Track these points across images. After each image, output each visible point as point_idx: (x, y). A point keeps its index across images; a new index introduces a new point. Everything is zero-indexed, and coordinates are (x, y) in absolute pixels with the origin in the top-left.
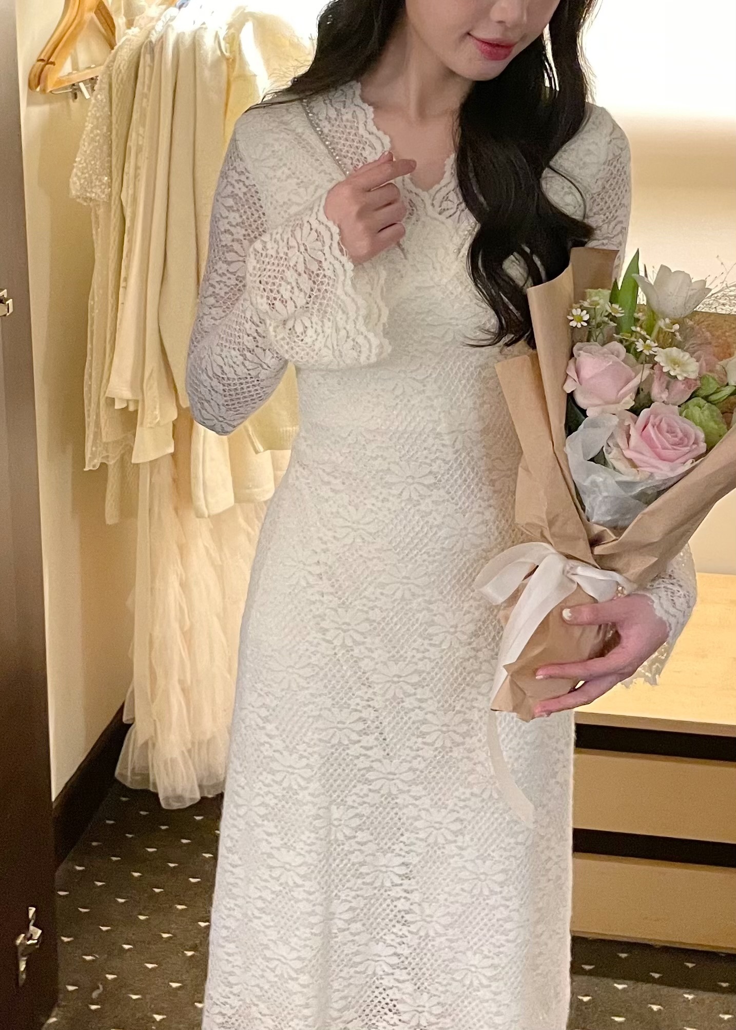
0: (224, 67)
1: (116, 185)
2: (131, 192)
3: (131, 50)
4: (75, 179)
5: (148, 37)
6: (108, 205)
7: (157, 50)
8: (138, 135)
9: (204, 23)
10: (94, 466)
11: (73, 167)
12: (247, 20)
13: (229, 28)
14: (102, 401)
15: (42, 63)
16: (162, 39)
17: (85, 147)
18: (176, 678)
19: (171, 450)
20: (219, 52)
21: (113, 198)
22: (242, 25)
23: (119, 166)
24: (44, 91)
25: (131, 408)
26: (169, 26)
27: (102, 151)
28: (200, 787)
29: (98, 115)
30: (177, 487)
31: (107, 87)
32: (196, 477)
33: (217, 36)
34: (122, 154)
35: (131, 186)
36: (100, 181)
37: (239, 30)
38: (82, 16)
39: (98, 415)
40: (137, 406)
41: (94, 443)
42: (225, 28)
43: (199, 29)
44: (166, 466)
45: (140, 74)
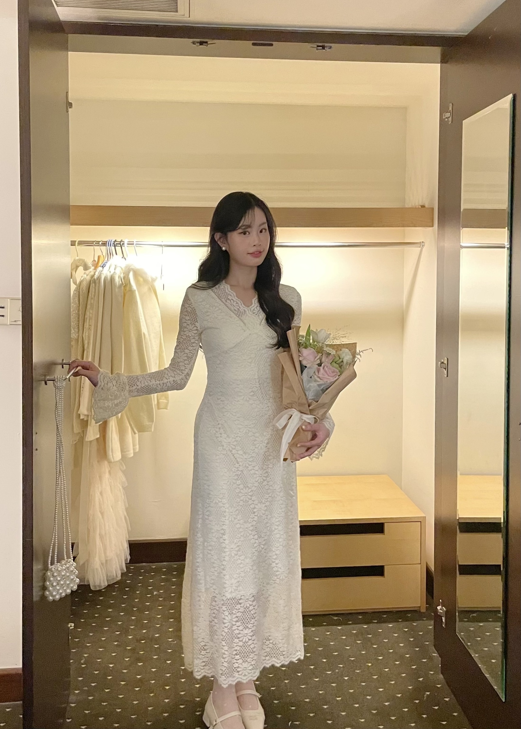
0: (123, 288)
1: (81, 332)
2: (87, 334)
3: (86, 282)
5: (92, 278)
6: (77, 340)
7: (97, 281)
8: (90, 313)
12: (130, 271)
16: (99, 278)
19: (98, 436)
20: (121, 282)
21: (80, 337)
22: (129, 272)
23: (82, 325)
26: (101, 274)
27: (75, 320)
29: (74, 306)
30: (100, 452)
31: (78, 296)
32: (109, 446)
33: (119, 277)
34: (83, 320)
35: (87, 332)
36: (74, 331)
37: (128, 275)
40: (88, 419)
42: (122, 274)
43: (113, 274)
44: (95, 443)
45: (91, 291)
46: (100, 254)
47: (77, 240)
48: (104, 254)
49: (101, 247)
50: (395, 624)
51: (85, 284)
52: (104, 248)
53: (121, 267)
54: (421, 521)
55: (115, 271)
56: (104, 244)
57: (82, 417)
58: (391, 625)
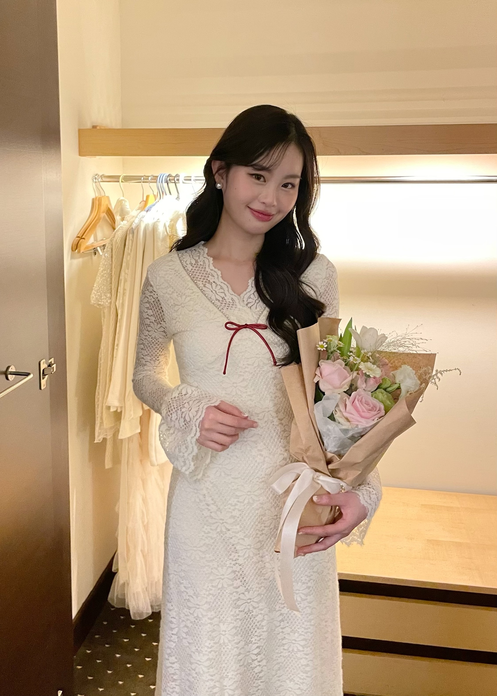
1: (113, 298)
2: (121, 301)
3: (122, 232)
4: (93, 295)
5: (131, 226)
6: (110, 308)
7: (135, 231)
8: (126, 273)
9: (158, 219)
10: (99, 440)
11: (92, 289)
12: (180, 217)
13: (171, 221)
14: (104, 407)
15: (79, 239)
16: (138, 227)
17: (99, 280)
18: (139, 550)
19: (139, 431)
20: (166, 233)
21: (112, 304)
23: (116, 289)
24: (79, 252)
25: (119, 411)
26: (141, 220)
27: (107, 281)
28: (152, 606)
29: (105, 263)
30: (142, 450)
31: (110, 249)
32: (151, 445)
33: (165, 225)
34: (117, 283)
35: (121, 299)
36: (106, 296)
37: (176, 222)
38: (99, 215)
39: (102, 413)
40: (122, 410)
41: (100, 428)
43: (157, 221)
45: (127, 243)
46: (150, 193)
47: (122, 174)
48: (155, 193)
49: (151, 184)
51: (119, 234)
52: (154, 185)
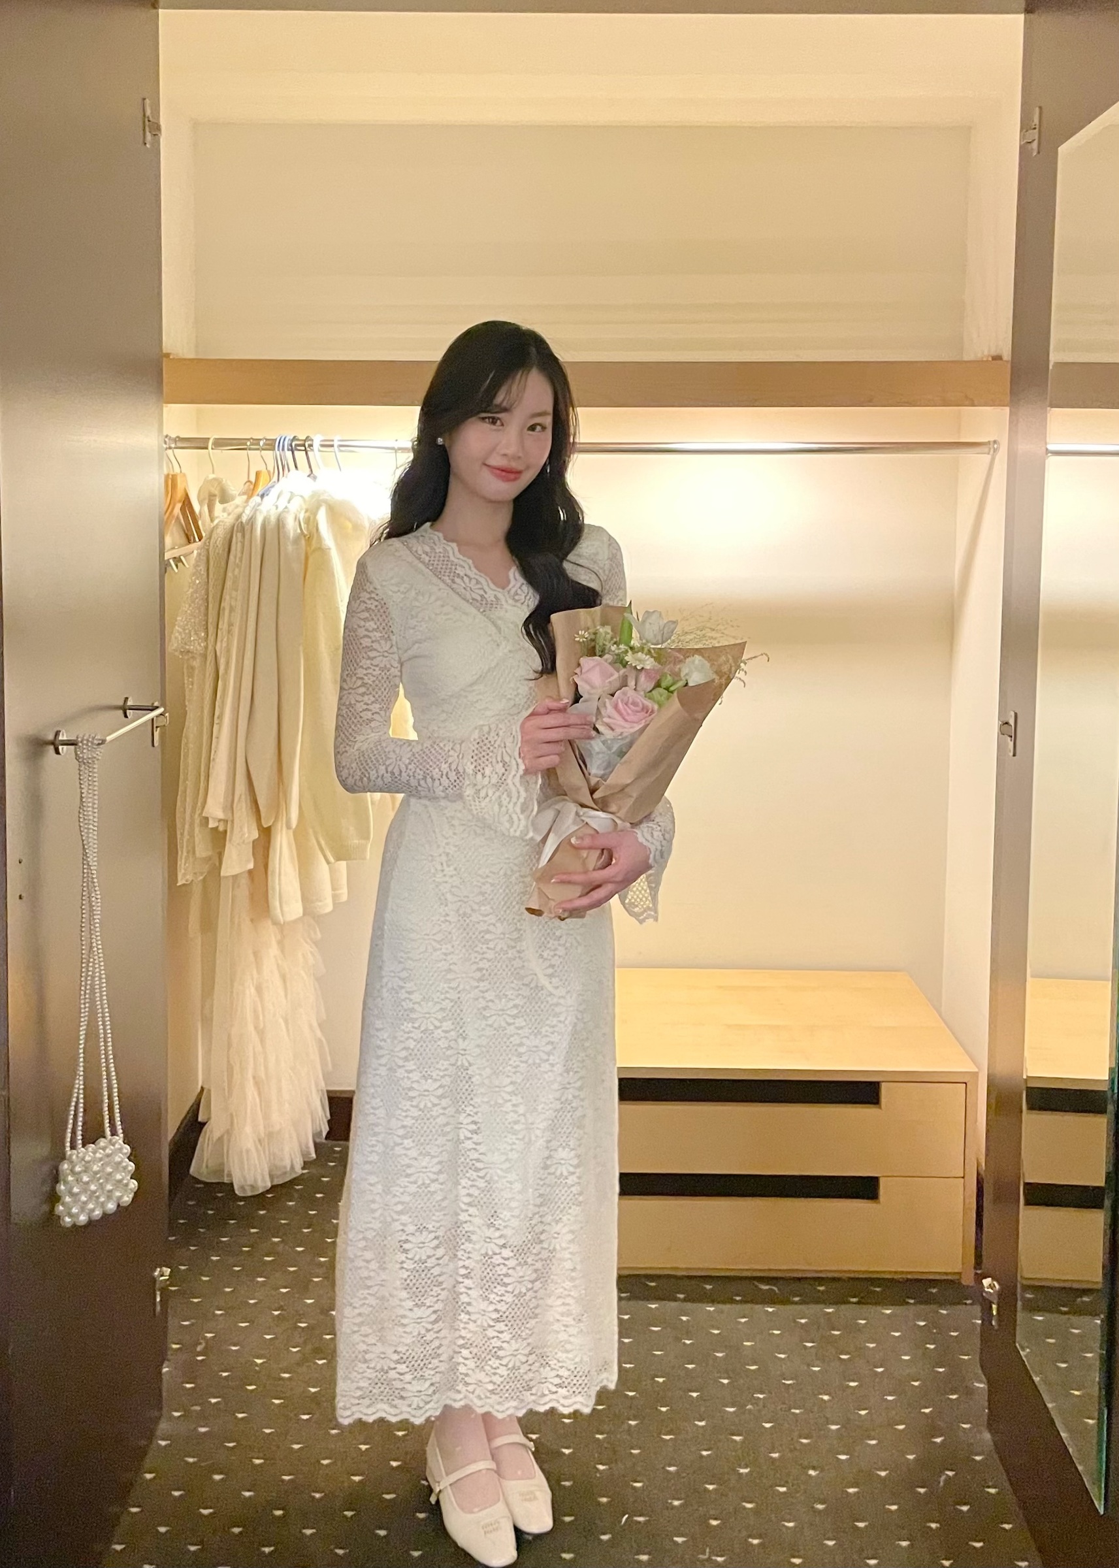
0: (303, 542)
1: (211, 638)
2: (224, 645)
3: (225, 529)
4: (176, 635)
5: (235, 520)
6: (205, 656)
7: (247, 528)
8: (231, 598)
9: (284, 508)
10: (186, 881)
11: (175, 625)
12: (321, 506)
13: (307, 511)
14: (196, 822)
16: (252, 520)
17: (186, 608)
18: (250, 1074)
19: (251, 866)
20: (299, 531)
21: (209, 650)
22: (318, 508)
23: (215, 623)
25: (221, 829)
26: (256, 510)
27: (200, 611)
29: (197, 582)
30: (256, 901)
31: (205, 558)
32: (274, 889)
33: (297, 518)
34: (218, 613)
35: (225, 640)
36: (198, 636)
37: (315, 514)
38: (172, 507)
39: (191, 832)
40: (226, 827)
41: (187, 861)
42: (303, 512)
43: (283, 512)
44: (244, 882)
45: (233, 548)
46: (262, 468)
47: (213, 436)
48: (271, 468)
49: (264, 453)
50: (899, 1310)
51: (220, 533)
52: (268, 454)
53: (302, 496)
54: (965, 1082)
55: (288, 505)
56: (271, 445)
57: (212, 825)
58: (888, 1312)
